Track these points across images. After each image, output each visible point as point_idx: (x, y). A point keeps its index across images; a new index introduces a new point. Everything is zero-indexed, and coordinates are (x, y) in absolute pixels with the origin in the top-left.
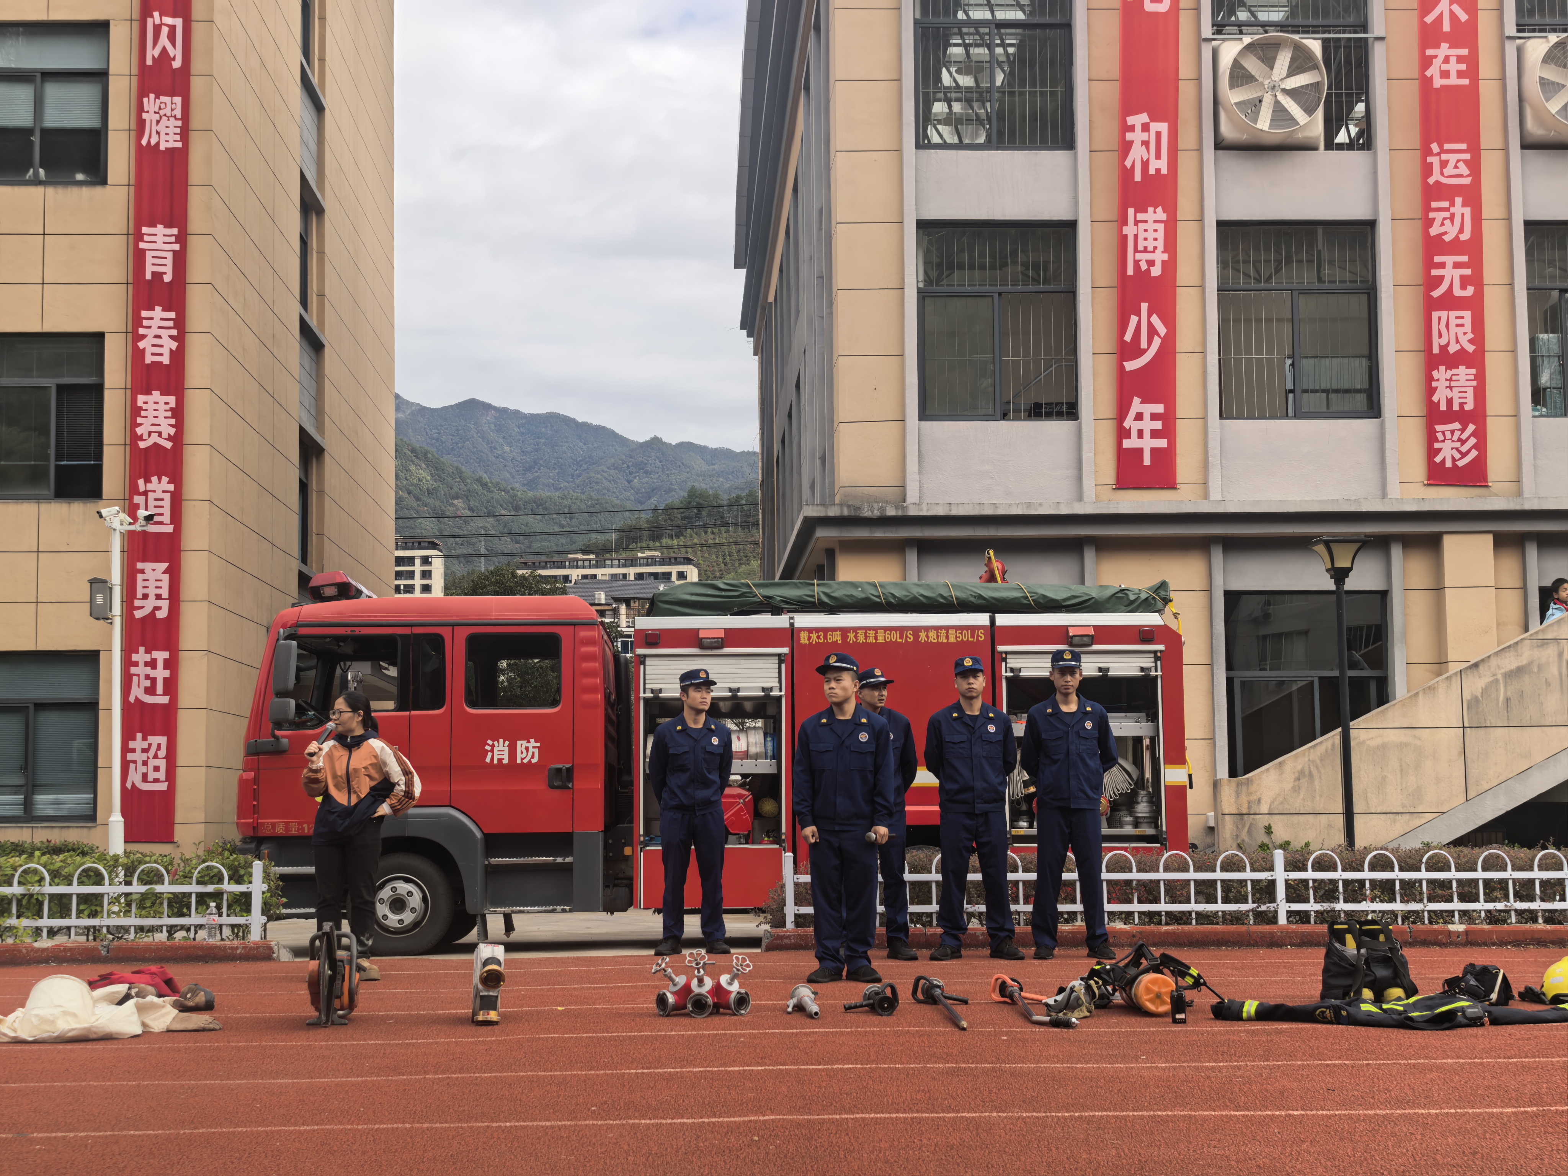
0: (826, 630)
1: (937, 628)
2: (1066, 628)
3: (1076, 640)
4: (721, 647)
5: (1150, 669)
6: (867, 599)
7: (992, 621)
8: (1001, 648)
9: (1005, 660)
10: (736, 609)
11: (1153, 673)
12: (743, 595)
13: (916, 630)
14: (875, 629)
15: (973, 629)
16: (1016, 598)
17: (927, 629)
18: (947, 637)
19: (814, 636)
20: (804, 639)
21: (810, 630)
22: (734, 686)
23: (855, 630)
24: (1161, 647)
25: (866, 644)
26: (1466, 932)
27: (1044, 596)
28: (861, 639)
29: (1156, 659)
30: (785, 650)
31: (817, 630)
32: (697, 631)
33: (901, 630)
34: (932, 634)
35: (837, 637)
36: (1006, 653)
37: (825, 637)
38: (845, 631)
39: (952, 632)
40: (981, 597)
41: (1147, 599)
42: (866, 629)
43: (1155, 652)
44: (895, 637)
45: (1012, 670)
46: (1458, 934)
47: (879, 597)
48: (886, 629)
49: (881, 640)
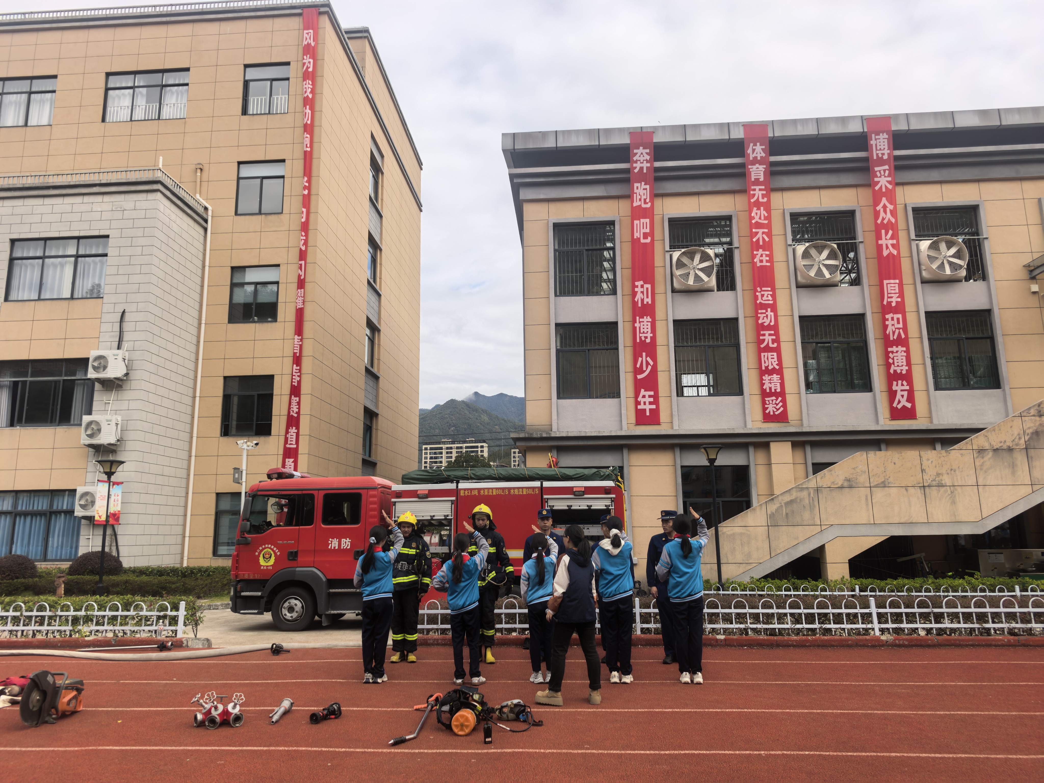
0: (471, 490)
1: (518, 488)
2: (572, 488)
3: (577, 493)
4: (427, 498)
5: (609, 506)
6: (490, 476)
7: (542, 484)
8: (545, 497)
9: (547, 502)
10: (435, 481)
11: (610, 508)
12: (438, 475)
13: (509, 489)
14: (492, 489)
15: (533, 488)
16: (553, 475)
17: (514, 488)
18: (523, 492)
19: (466, 492)
20: (462, 493)
21: (465, 490)
22: (432, 514)
23: (484, 489)
24: (614, 496)
25: (488, 496)
26: (725, 640)
27: (565, 474)
28: (486, 493)
29: (612, 501)
30: (454, 498)
31: (468, 489)
32: (417, 491)
33: (503, 489)
34: (516, 491)
35: (476, 493)
36: (548, 499)
37: (471, 493)
38: (479, 490)
39: (524, 490)
40: (538, 474)
41: (608, 475)
42: (488, 489)
43: (611, 498)
44: (500, 492)
45: (550, 506)
46: (721, 640)
47: (495, 475)
48: (496, 489)
49: (494, 494)
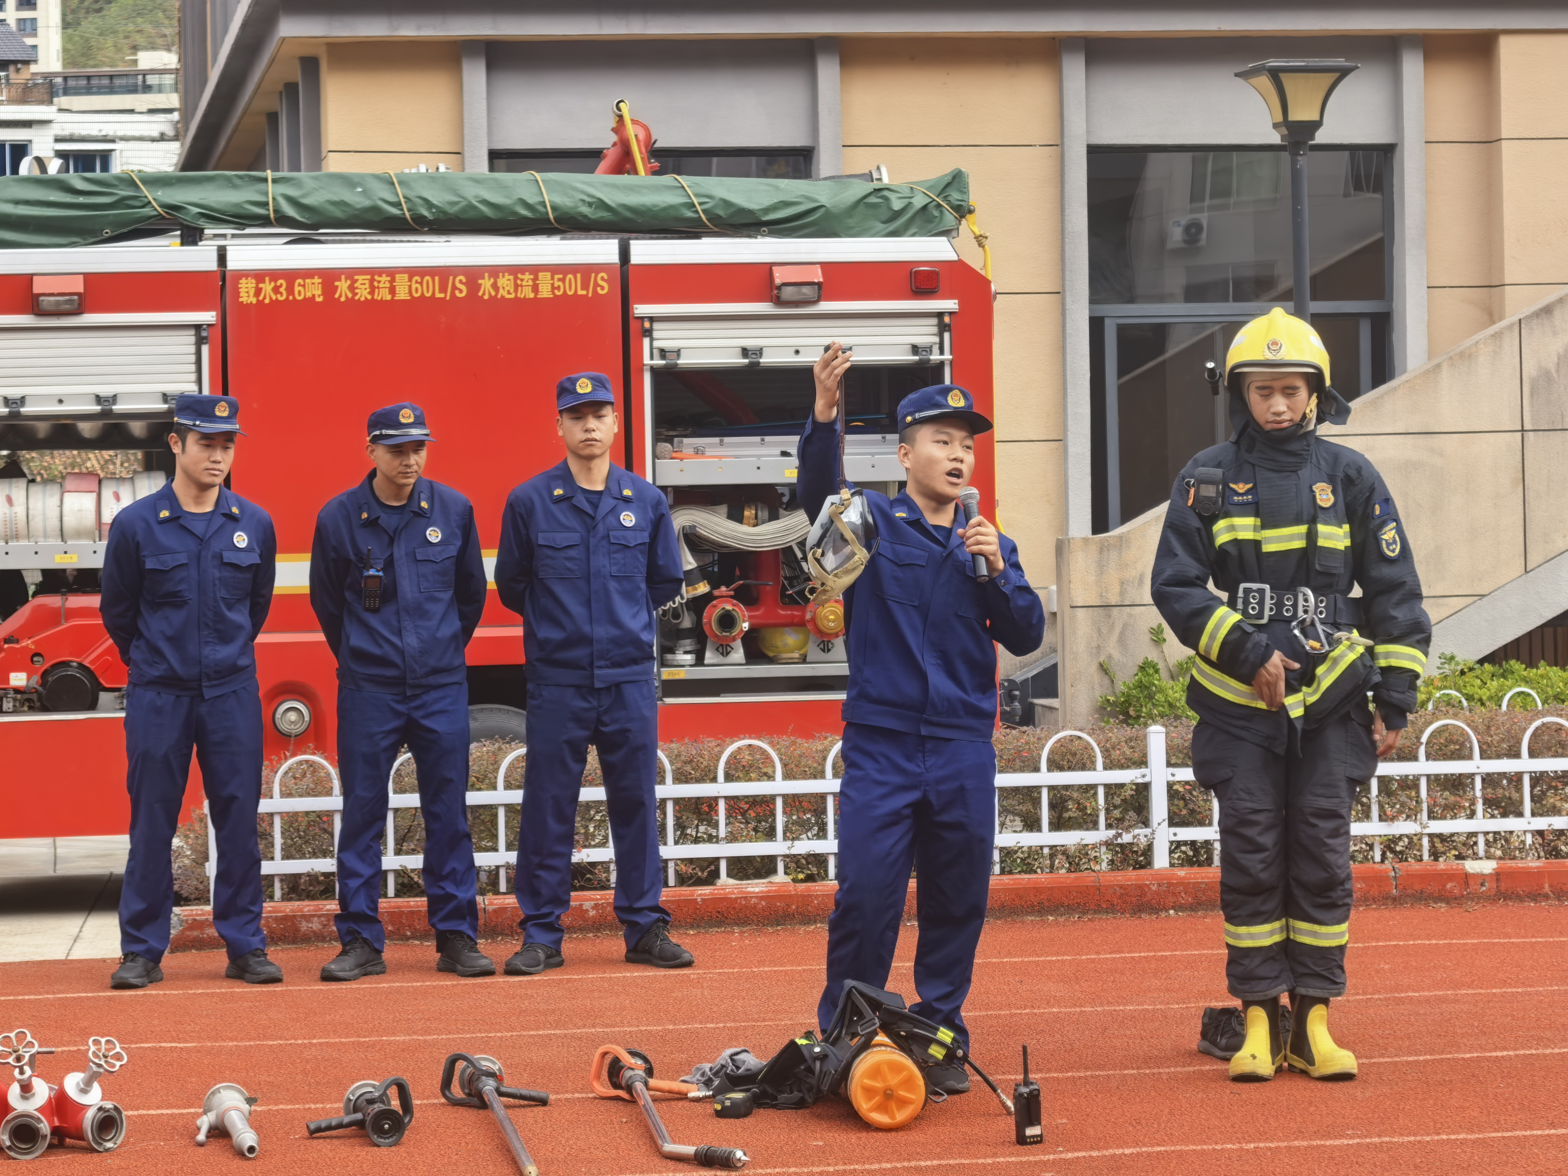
0: (291, 276)
1: (515, 270)
2: (768, 267)
3: (788, 293)
4: (78, 312)
5: (929, 349)
6: (375, 209)
7: (624, 253)
8: (641, 309)
9: (649, 333)
10: (108, 232)
11: (935, 357)
12: (121, 203)
13: (473, 274)
14: (391, 272)
15: (586, 271)
16: (672, 207)
17: (495, 271)
18: (535, 288)
19: (267, 287)
20: (246, 293)
21: (259, 276)
22: (105, 390)
23: (351, 273)
24: (950, 305)
25: (372, 304)
26: (1498, 875)
27: (727, 203)
28: (363, 293)
29: (942, 328)
30: (208, 317)
31: (274, 275)
32: (28, 279)
33: (443, 273)
34: (505, 282)
35: (314, 290)
36: (652, 319)
37: (290, 290)
38: (329, 277)
39: (545, 278)
40: (602, 205)
41: (925, 208)
42: (373, 272)
43: (940, 315)
44: (430, 288)
45: (663, 353)
46: (1481, 878)
47: (398, 205)
48: (413, 272)
49: (402, 294)
